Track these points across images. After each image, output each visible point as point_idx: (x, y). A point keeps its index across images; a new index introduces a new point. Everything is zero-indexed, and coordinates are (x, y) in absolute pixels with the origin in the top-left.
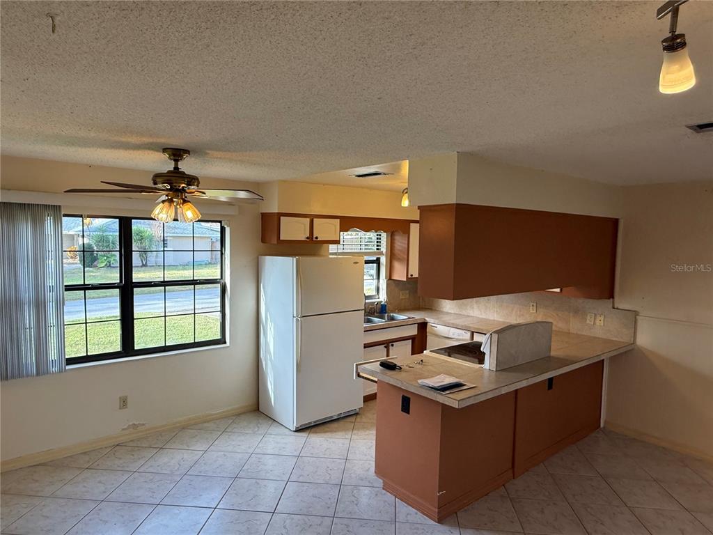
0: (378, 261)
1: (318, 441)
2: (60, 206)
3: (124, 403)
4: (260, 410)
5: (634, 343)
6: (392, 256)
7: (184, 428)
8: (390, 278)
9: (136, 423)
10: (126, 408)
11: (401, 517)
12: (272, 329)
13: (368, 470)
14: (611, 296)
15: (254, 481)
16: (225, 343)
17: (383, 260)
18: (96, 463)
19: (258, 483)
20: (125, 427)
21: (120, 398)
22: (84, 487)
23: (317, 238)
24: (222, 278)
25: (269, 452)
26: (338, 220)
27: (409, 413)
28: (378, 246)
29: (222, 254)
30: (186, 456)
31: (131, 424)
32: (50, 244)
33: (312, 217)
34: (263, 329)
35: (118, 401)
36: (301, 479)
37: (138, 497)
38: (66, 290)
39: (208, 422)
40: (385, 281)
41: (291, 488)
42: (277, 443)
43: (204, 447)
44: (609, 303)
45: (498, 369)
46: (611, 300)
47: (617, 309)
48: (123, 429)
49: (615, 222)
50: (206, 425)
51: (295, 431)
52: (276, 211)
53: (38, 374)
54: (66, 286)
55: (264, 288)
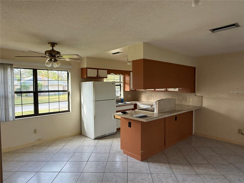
0: (120, 85)
1: (102, 142)
2: (13, 64)
3: (35, 131)
4: (82, 134)
5: (202, 106)
6: (125, 83)
7: (56, 140)
8: (124, 91)
9: (40, 138)
10: (36, 133)
11: (129, 160)
12: (85, 106)
13: (118, 149)
14: (194, 92)
15: (81, 153)
16: (70, 112)
17: (122, 84)
18: (26, 151)
19: (82, 154)
20: (36, 140)
21: (34, 130)
22: (23, 158)
23: (100, 76)
24: (68, 90)
25: (86, 145)
26: (107, 70)
27: (131, 127)
28: (120, 80)
29: (68, 82)
30: (57, 148)
31: (38, 139)
32: (9, 78)
33: (98, 69)
34: (83, 107)
35: (33, 130)
36: (96, 152)
37: (41, 159)
38: (15, 93)
39: (64, 138)
40: (123, 91)
41: (93, 155)
42: (88, 143)
43: (63, 145)
44: (193, 94)
45: (159, 113)
46: (194, 93)
47: (196, 96)
48: (35, 141)
49: (194, 68)
50: (63, 139)
51: (94, 139)
52: (86, 67)
53: (6, 121)
54: (15, 92)
55: (82, 93)
